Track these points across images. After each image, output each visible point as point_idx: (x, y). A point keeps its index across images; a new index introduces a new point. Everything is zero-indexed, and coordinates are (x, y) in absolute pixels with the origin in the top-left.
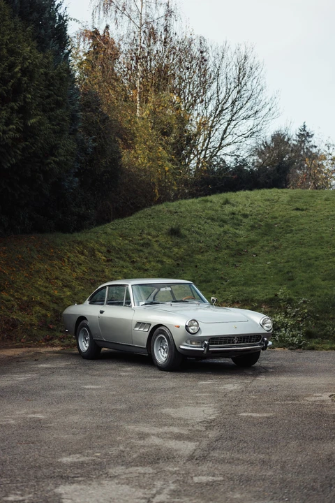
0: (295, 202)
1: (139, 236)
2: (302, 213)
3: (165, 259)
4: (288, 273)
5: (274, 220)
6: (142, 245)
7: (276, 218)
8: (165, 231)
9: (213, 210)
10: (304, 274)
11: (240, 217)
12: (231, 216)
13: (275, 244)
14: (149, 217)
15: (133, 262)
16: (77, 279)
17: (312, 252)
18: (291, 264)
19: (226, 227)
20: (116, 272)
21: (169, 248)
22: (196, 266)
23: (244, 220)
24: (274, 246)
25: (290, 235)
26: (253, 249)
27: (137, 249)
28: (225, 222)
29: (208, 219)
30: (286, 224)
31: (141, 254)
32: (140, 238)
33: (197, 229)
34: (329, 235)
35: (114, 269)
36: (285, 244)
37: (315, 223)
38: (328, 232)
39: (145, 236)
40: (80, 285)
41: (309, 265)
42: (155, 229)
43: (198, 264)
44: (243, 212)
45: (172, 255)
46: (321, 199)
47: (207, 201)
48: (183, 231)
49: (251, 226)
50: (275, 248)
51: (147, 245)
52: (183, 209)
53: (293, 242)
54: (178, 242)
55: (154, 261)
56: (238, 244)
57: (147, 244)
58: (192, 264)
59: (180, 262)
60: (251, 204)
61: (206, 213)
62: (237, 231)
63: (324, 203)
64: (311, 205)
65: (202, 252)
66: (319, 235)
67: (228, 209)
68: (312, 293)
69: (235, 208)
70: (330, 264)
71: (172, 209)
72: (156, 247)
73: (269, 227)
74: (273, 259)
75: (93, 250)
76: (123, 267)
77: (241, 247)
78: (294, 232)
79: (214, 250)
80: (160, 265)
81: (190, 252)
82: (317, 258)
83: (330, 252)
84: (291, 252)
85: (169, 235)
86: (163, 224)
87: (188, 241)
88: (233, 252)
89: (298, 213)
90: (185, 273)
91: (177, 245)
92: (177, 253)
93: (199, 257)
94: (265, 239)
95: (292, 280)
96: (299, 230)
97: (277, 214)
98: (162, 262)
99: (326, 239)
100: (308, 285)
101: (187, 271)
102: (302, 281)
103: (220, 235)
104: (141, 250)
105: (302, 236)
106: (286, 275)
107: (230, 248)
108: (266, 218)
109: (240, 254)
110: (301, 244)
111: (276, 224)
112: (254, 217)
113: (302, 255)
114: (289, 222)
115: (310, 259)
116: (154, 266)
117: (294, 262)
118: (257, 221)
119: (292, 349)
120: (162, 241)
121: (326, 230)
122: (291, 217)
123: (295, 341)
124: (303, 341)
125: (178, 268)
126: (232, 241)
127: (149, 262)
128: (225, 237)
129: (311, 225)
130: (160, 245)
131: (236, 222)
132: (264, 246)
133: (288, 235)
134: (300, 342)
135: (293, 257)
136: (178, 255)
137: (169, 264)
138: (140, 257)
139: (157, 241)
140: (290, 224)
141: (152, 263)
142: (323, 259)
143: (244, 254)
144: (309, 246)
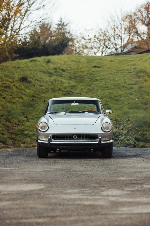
0: (91, 62)
2: (100, 69)
3: (24, 97)
5: (82, 73)
6: (6, 87)
7: (83, 72)
8: (17, 79)
9: (43, 66)
10: (116, 105)
11: (61, 72)
12: (55, 70)
13: (89, 88)
15: (4, 98)
17: (116, 93)
18: (104, 99)
19: (54, 77)
21: (23, 90)
22: (45, 101)
23: (63, 73)
24: (89, 89)
25: (98, 82)
26: (76, 91)
27: (4, 90)
28: (52, 74)
29: (41, 71)
31: (7, 93)
32: (2, 83)
33: (37, 78)
34: (123, 82)
36: (96, 88)
37: (111, 75)
38: (121, 80)
39: (4, 82)
41: (117, 100)
42: (9, 77)
44: (62, 68)
45: (26, 93)
46: (107, 61)
47: (35, 61)
48: (29, 79)
49: (69, 77)
50: (91, 90)
51: (9, 87)
52: (23, 66)
53: (101, 87)
54: (28, 86)
55: (17, 98)
56: (65, 88)
58: (41, 100)
59: (33, 98)
60: (65, 63)
61: (39, 68)
62: (63, 80)
63: (110, 63)
64: (103, 64)
65: (45, 92)
66: (116, 82)
67: (51, 66)
68: (128, 116)
69: (56, 65)
70: (130, 100)
71: (14, 65)
72: (14, 88)
73: (82, 77)
77: (67, 89)
78: (99, 80)
79: (51, 91)
80: (21, 100)
81: (38, 92)
82: (120, 96)
83: (128, 92)
84: (102, 93)
85: (21, 81)
86: (14, 74)
87: (34, 85)
88: (64, 93)
89: (97, 69)
90: (39, 105)
91: (27, 87)
92: (29, 93)
93: (44, 95)
94: (81, 84)
96: (102, 79)
97: (84, 70)
98: (22, 99)
99: (122, 85)
100: (122, 112)
101: (40, 104)
102: (117, 109)
103: (52, 82)
104: (6, 91)
105: (105, 83)
106: (105, 106)
107: (61, 90)
108: (77, 72)
109: (69, 94)
110: (106, 87)
111: (85, 76)
112: (69, 71)
113: (110, 94)
114: (93, 75)
115: (116, 97)
116: (18, 100)
117: (106, 99)
118: (71, 74)
119: (131, 147)
120: (17, 85)
121: (120, 79)
122: (93, 72)
123: (131, 143)
124: (136, 143)
125: (33, 102)
126: (61, 86)
127: (14, 98)
128: (56, 84)
129: (109, 76)
130: (17, 87)
131: (59, 74)
132: (83, 89)
133: (95, 82)
134: (135, 143)
135: (104, 95)
136: (30, 94)
137: (27, 100)
138: (7, 95)
139: (14, 85)
140: (95, 76)
141: (16, 99)
142: (125, 97)
143: (72, 94)
144: (112, 89)
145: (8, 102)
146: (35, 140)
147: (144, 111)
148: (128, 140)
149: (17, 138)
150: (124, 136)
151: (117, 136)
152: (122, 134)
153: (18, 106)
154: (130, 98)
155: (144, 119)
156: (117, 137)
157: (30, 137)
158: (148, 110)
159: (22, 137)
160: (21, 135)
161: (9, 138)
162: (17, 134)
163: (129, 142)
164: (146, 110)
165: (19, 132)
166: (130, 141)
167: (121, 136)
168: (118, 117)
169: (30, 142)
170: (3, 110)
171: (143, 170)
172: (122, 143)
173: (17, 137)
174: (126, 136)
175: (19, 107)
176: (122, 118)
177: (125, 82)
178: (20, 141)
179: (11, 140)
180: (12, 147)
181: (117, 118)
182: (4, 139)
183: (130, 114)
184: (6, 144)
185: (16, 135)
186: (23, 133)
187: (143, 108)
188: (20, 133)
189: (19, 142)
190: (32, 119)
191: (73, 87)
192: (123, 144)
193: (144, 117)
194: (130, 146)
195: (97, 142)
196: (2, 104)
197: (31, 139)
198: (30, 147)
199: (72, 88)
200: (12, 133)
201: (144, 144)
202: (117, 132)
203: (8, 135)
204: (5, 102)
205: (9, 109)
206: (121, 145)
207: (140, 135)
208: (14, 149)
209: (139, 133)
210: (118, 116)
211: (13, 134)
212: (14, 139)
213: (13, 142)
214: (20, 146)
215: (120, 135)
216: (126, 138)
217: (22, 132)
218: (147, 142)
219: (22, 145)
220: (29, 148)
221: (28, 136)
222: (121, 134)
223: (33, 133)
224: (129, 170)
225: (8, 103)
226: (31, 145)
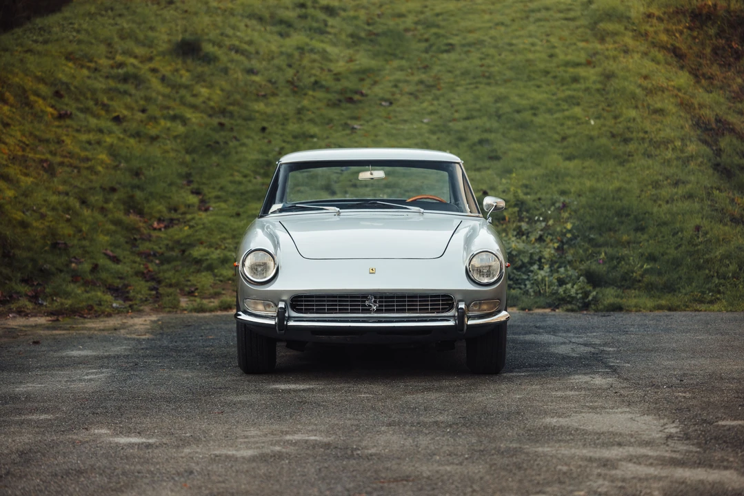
1: (107, 58)
2: (461, 4)
3: (189, 114)
4: (481, 142)
5: (398, 20)
6: (125, 79)
7: (401, 15)
8: (164, 47)
10: (519, 145)
11: (322, 16)
12: (299, 11)
13: (424, 77)
14: (110, 13)
15: (117, 120)
16: (14, 159)
18: (478, 122)
19: (297, 39)
20: (89, 143)
21: (186, 87)
22: (264, 129)
23: (331, 21)
24: (421, 82)
25: (453, 56)
26: (377, 89)
27: (117, 90)
28: (289, 25)
29: (252, 16)
30: (434, 30)
31: (128, 100)
32: (111, 62)
33: (237, 43)
34: (544, 56)
35: (84, 137)
36: (447, 78)
37: (502, 29)
38: (538, 48)
39: (119, 58)
40: (26, 175)
41: (523, 126)
42: (137, 41)
43: (265, 124)
44: (324, 3)
45: (198, 101)
48: (209, 48)
49: (352, 36)
50: (430, 87)
53: (465, 73)
54: (202, 74)
55: (165, 118)
56: (337, 77)
57: (136, 77)
58: (252, 125)
59: (223, 120)
61: (242, 5)
62: (329, 49)
65: (264, 96)
66: (519, 57)
68: (562, 187)
70: (570, 123)
72: (155, 82)
73: (397, 36)
74: (432, 113)
75: (24, 91)
76: (101, 131)
77: (345, 83)
78: (458, 49)
79: (287, 91)
80: (180, 129)
81: (238, 97)
82: (534, 109)
83: (561, 95)
84: (469, 97)
85: (177, 56)
86: (152, 29)
87: (225, 71)
88: (332, 97)
90: (243, 145)
91: (200, 78)
92: (209, 99)
93: (260, 106)
94: (396, 63)
95: (497, 158)
96: (470, 45)
97: (404, 9)
98: (184, 121)
99: (542, 66)
100: (541, 171)
101: (246, 141)
102: (521, 160)
103: (290, 56)
104: (126, 93)
105: (481, 59)
106: (478, 147)
107: (322, 87)
108: (379, 16)
109: (350, 100)
110: (484, 76)
111: (407, 30)
112: (352, 13)
113: (496, 101)
114: (438, 26)
115: (518, 112)
116: (169, 129)
117: (485, 119)
118: (359, 23)
119: (572, 310)
120: (166, 70)
121: (533, 45)
122: (438, 15)
123: (573, 292)
124: (590, 292)
125: (223, 133)
126: (322, 69)
127: (154, 119)
128: (305, 62)
129: (493, 32)
130: (163, 79)
131: (315, 25)
132: (399, 81)
133: (445, 56)
134: (586, 294)
135: (477, 106)
136: (212, 104)
137: (200, 125)
138: (128, 107)
139: (154, 70)
140: (441, 31)
141: (162, 122)
142: (550, 111)
143: (360, 102)
144: (506, 81)
145: (132, 136)
146: (229, 279)
147: (620, 169)
148: (561, 282)
149: (167, 275)
150: (546, 267)
151: (523, 265)
152: (540, 260)
153: (168, 152)
154: (568, 118)
155: (621, 200)
156: (524, 269)
157: (210, 268)
158: (633, 165)
159: (185, 270)
160: (179, 263)
161: (137, 274)
162: (165, 260)
163: (565, 291)
164: (628, 161)
165: (172, 249)
166: (569, 286)
167: (535, 267)
168: (527, 194)
169: (212, 291)
170: (116, 168)
171: (613, 453)
172: (538, 294)
173: (165, 271)
174: (556, 266)
175: (172, 154)
176: (539, 196)
177: (551, 56)
178: (177, 285)
179: (143, 283)
180: (147, 308)
181: (522, 196)
182: (121, 278)
183: (568, 179)
184: (127, 299)
185: (162, 263)
186: (187, 253)
187: (616, 157)
188: (174, 254)
189: (170, 290)
190: (218, 197)
191: (363, 74)
192: (544, 295)
193: (619, 190)
194: (570, 307)
195: (451, 323)
196: (112, 145)
197: (215, 276)
198: (211, 311)
199: (362, 80)
200: (147, 256)
201: (617, 296)
202: (524, 252)
203: (135, 262)
204: (122, 136)
205: (136, 164)
206: (537, 300)
207: (604, 263)
208: (154, 318)
209: (600, 253)
210: (526, 186)
211: (151, 258)
212: (153, 279)
213: (151, 289)
214: (175, 307)
215: (532, 264)
216: (556, 275)
217: (184, 251)
218: (629, 288)
219: (184, 302)
220: (207, 314)
221: (204, 265)
222: (536, 257)
223: (222, 255)
224: (565, 451)
225: (132, 141)
226: (215, 302)
